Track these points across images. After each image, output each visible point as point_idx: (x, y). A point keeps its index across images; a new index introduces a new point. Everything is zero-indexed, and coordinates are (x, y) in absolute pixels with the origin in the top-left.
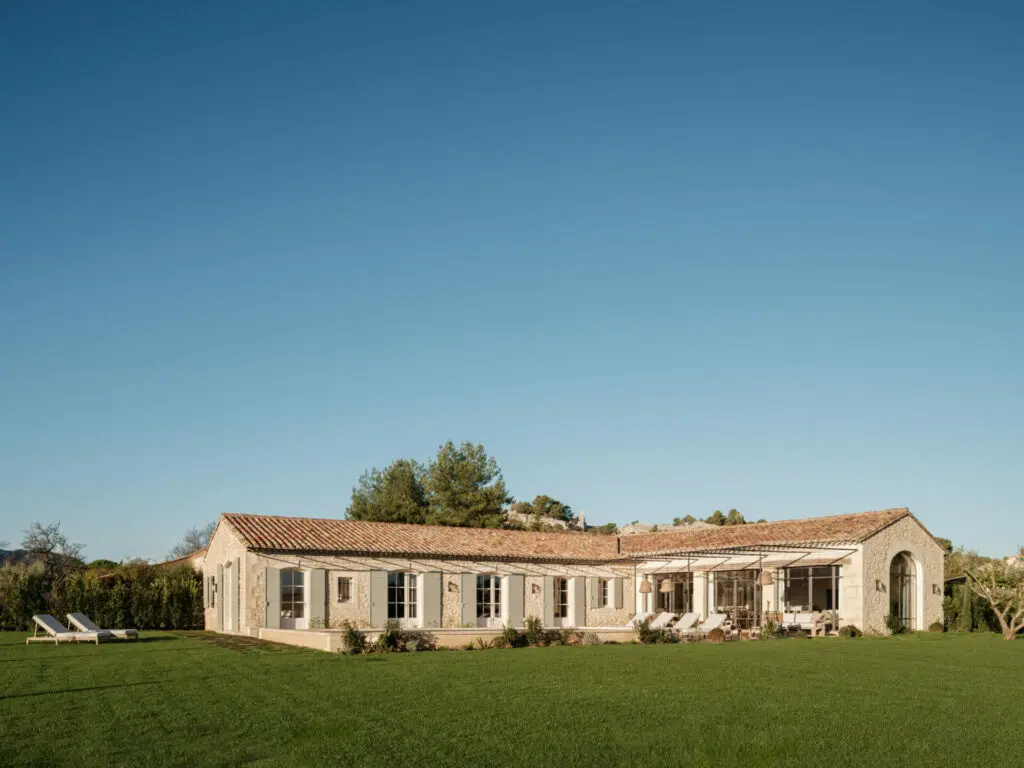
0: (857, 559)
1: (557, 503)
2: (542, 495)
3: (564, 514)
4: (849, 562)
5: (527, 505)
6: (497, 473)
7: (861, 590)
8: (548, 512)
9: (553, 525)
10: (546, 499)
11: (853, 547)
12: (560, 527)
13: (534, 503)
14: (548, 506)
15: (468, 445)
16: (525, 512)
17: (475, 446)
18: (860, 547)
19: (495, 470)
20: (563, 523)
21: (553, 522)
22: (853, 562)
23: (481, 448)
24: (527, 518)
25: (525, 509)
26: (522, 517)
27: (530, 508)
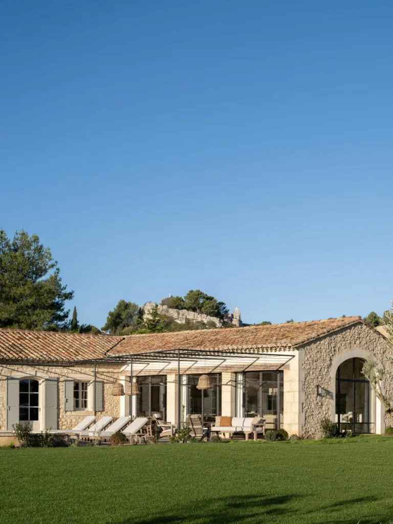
0: (294, 364)
1: (211, 299)
2: (195, 290)
3: (219, 311)
4: (288, 367)
5: (179, 299)
6: (53, 266)
7: (297, 394)
8: (200, 308)
9: (205, 322)
10: (199, 294)
11: (291, 353)
12: (213, 325)
13: (186, 298)
14: (201, 301)
15: (23, 234)
16: (177, 307)
17: (30, 236)
18: (296, 353)
19: (50, 263)
20: (216, 320)
21: (206, 319)
22: (291, 367)
23: (36, 239)
24: (179, 314)
25: (177, 304)
26: (173, 313)
27: (182, 303)
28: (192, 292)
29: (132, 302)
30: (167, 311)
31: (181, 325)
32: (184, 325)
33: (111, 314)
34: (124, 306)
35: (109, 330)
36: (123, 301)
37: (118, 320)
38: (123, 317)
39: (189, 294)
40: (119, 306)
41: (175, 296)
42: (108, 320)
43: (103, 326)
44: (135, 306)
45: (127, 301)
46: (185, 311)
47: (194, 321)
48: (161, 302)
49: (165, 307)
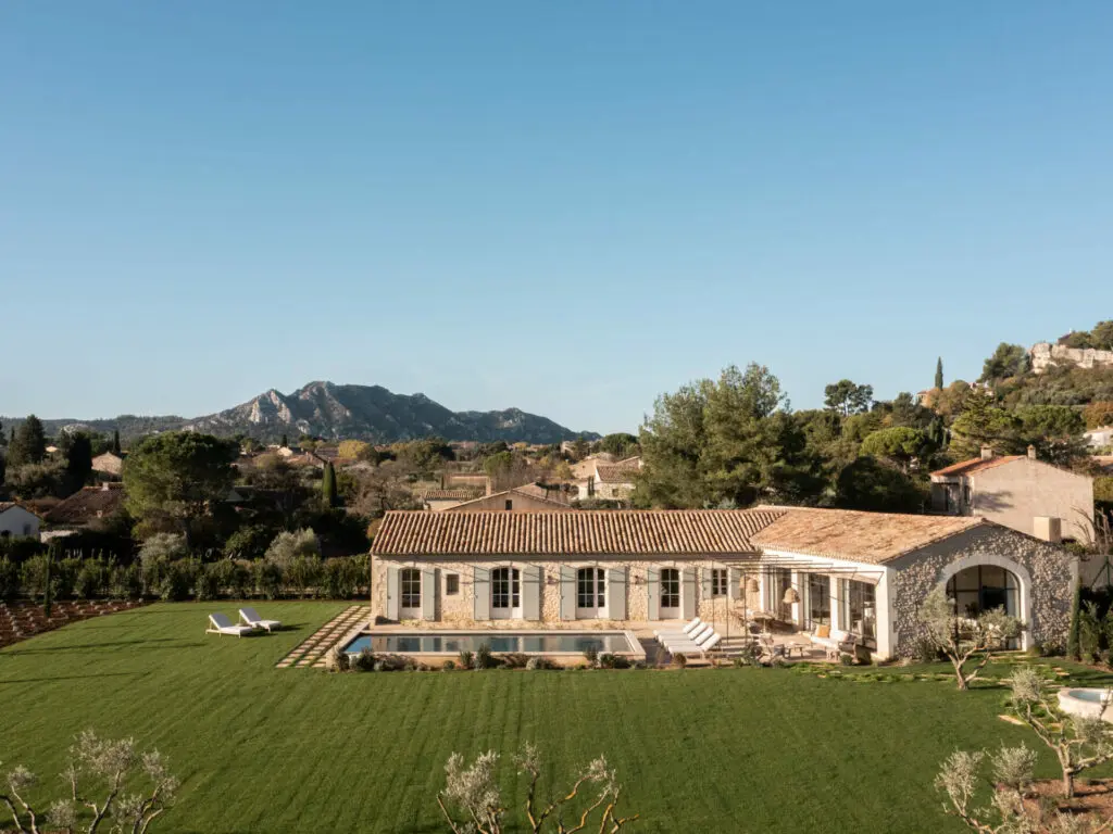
16: (1081, 347)
17: (761, 367)
18: (885, 569)
19: (780, 394)
23: (765, 371)
24: (1082, 354)
25: (1080, 341)
26: (1075, 354)
27: (1087, 340)
28: (1101, 323)
29: (1016, 344)
30: (1066, 353)
31: (1085, 370)
32: (1091, 370)
33: (988, 362)
34: (1007, 350)
35: (987, 382)
36: (1004, 344)
37: (997, 369)
38: (1004, 364)
39: (1097, 328)
40: (999, 351)
41: (1078, 331)
42: (985, 369)
43: (979, 377)
44: (1020, 349)
45: (1009, 343)
46: (1092, 350)
47: (1106, 364)
48: (1056, 341)
49: (1063, 347)
